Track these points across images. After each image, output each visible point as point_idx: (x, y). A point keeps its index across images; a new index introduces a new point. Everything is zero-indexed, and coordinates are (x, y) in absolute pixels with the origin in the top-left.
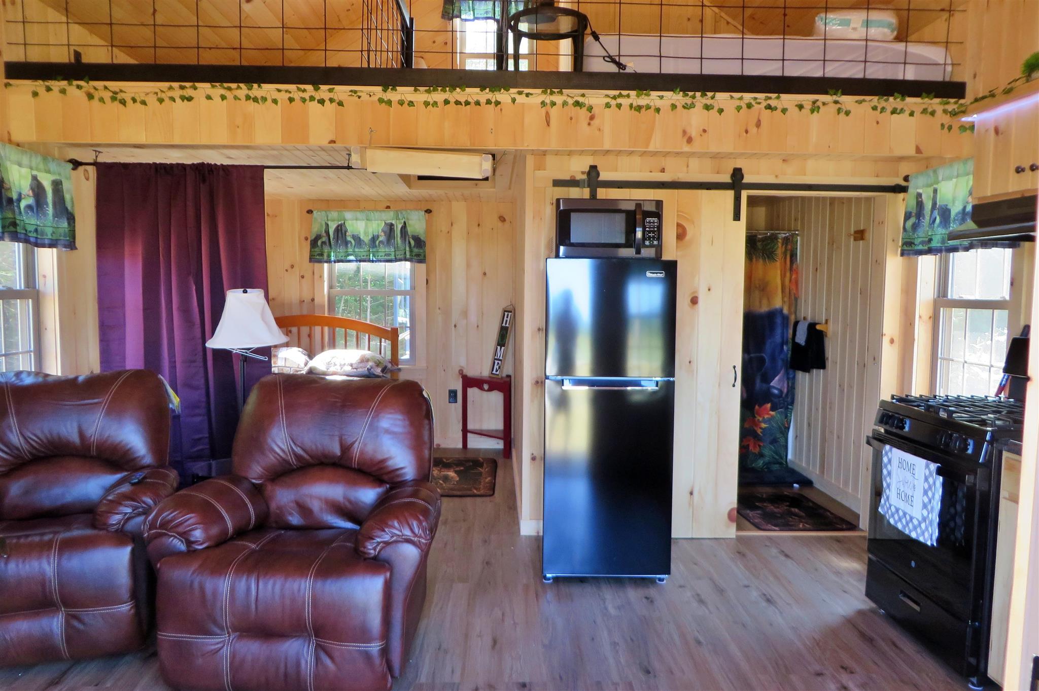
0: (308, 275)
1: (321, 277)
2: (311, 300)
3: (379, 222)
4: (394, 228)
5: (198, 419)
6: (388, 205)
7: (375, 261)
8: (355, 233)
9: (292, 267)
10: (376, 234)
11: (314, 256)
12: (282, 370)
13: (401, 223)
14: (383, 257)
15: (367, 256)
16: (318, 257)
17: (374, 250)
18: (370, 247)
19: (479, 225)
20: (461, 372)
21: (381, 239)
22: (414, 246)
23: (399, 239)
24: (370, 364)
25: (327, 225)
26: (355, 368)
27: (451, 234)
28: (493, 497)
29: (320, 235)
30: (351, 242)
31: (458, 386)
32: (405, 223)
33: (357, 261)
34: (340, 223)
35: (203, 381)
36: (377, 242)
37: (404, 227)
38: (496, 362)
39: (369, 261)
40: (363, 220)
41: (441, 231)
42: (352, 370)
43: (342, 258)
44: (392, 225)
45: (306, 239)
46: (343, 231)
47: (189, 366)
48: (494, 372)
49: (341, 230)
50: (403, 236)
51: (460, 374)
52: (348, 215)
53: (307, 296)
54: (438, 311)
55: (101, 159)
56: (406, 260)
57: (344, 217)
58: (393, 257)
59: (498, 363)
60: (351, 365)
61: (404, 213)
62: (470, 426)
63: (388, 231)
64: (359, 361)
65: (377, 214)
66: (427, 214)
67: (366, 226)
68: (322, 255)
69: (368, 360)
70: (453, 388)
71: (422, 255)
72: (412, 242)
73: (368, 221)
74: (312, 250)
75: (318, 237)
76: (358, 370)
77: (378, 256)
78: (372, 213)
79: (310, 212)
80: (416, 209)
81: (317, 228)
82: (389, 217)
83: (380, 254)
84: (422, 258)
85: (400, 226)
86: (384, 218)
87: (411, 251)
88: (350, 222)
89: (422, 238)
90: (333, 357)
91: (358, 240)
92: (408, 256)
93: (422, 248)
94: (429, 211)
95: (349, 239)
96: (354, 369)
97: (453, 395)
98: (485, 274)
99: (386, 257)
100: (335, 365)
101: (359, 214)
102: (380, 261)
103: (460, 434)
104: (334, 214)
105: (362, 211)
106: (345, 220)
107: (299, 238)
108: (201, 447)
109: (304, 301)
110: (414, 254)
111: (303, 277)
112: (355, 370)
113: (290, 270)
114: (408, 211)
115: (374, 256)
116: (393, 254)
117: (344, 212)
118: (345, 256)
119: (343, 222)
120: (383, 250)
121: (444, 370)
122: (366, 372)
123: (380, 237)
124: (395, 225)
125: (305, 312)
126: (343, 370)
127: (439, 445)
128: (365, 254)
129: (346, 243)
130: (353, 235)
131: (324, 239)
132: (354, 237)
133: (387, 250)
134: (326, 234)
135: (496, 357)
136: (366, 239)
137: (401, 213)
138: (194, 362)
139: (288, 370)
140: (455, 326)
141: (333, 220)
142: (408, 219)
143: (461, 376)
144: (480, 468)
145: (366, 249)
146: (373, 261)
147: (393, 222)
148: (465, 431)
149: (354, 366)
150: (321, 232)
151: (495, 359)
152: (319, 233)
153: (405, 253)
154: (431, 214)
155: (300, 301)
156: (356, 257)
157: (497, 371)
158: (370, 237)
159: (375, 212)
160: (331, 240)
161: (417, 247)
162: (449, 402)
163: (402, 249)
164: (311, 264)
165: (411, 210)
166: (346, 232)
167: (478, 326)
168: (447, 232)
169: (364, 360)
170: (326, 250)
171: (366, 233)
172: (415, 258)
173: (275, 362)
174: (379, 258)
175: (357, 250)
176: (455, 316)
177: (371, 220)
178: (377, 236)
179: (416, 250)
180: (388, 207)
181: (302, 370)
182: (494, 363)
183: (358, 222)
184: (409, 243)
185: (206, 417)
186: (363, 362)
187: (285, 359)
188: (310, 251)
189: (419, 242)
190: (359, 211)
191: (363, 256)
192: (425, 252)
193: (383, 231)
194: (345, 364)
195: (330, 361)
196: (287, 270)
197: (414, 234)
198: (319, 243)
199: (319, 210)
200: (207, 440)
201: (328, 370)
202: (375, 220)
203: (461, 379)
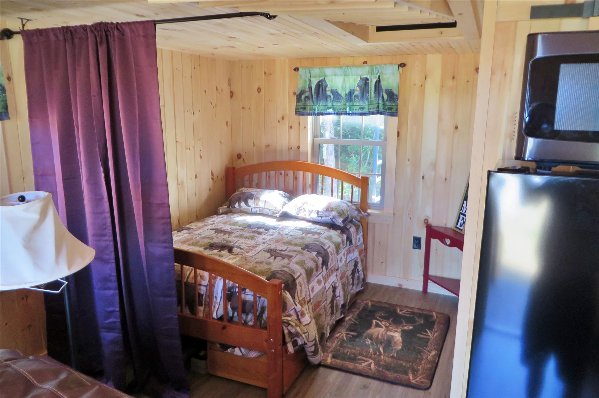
0: (295, 126)
1: (305, 128)
2: (298, 147)
3: (356, 77)
4: (368, 82)
5: (111, 292)
6: (365, 60)
7: (351, 114)
8: (334, 88)
9: (283, 118)
10: (352, 88)
11: (299, 109)
12: (263, 211)
13: (375, 78)
14: (357, 111)
15: (343, 109)
16: (301, 110)
17: (351, 103)
18: (346, 101)
19: (453, 78)
20: (426, 221)
21: (356, 93)
22: (387, 101)
23: (373, 93)
24: (334, 213)
25: (310, 81)
26: (321, 216)
27: (424, 88)
28: (427, 392)
29: (304, 91)
30: (330, 96)
31: (422, 234)
32: (379, 77)
33: (335, 114)
34: (321, 79)
35: (113, 255)
36: (353, 96)
37: (378, 82)
38: (462, 216)
39: (347, 114)
40: (341, 75)
41: (415, 85)
42: (318, 218)
43: (321, 111)
44: (367, 79)
45: (294, 93)
46: (323, 87)
47: (99, 240)
48: (458, 226)
49: (321, 86)
50: (377, 90)
51: (425, 223)
52: (328, 71)
53: (294, 145)
54: (408, 163)
55: (30, 27)
56: (378, 113)
57: (325, 73)
58: (366, 110)
59: (463, 218)
60: (318, 213)
61: (378, 67)
62: (431, 272)
63: (363, 86)
64: (325, 210)
65: (354, 70)
66: (401, 68)
67: (344, 80)
68: (304, 108)
69: (332, 210)
70: (417, 235)
71: (395, 109)
72: (385, 96)
73: (346, 77)
74: (297, 104)
75: (302, 92)
76: (323, 218)
77: (353, 110)
78: (349, 69)
79: (296, 69)
80: (391, 64)
81: (301, 84)
82: (364, 72)
83: (355, 107)
84: (393, 111)
85: (374, 81)
86: (361, 73)
87: (384, 105)
88: (330, 78)
89: (395, 92)
90: (305, 203)
91: (336, 94)
92: (381, 109)
93: (394, 101)
94: (403, 65)
95: (329, 93)
96: (319, 216)
97: (417, 242)
98: (456, 128)
99: (360, 111)
100: (304, 211)
101: (338, 71)
102: (354, 114)
103: (422, 278)
104: (316, 71)
105: (340, 67)
106: (325, 76)
107: (289, 93)
108: (112, 320)
109: (292, 148)
110: (386, 107)
111: (291, 127)
112: (320, 218)
113: (281, 121)
114: (382, 65)
115: (350, 109)
116: (367, 107)
117: (325, 69)
118: (324, 110)
119: (323, 78)
120: (358, 103)
121: (410, 218)
122: (330, 221)
123: (355, 91)
124: (370, 80)
125: (292, 158)
126: (310, 217)
127: (401, 285)
128: (342, 107)
129: (326, 97)
130: (332, 90)
131: (307, 94)
132: (332, 91)
133: (361, 103)
134: (309, 90)
135: (461, 212)
136: (343, 94)
137: (376, 68)
138: (104, 235)
139: (267, 212)
140: (423, 177)
141: (315, 77)
142: (382, 74)
143: (425, 225)
144: (429, 330)
145: (343, 102)
146: (349, 114)
147: (368, 77)
148: (427, 277)
149: (320, 214)
150: (305, 88)
151: (461, 213)
152: (303, 89)
153: (378, 107)
154: (405, 67)
155: (289, 148)
156: (334, 109)
157: (461, 226)
158: (347, 92)
159: (352, 68)
160: (313, 95)
161: (390, 101)
162: (413, 248)
163: (374, 103)
164: (298, 117)
165: (385, 64)
166: (326, 87)
167: (446, 179)
168: (420, 85)
169: (329, 209)
170: (309, 104)
171: (344, 88)
172: (388, 111)
173: (258, 203)
174: (354, 111)
175: (335, 104)
176: (424, 168)
177: (349, 75)
178: (353, 91)
179: (388, 104)
180: (365, 63)
181: (278, 212)
182: (459, 217)
183: (337, 77)
184: (383, 97)
185: (117, 291)
186: (328, 211)
187: (265, 201)
188: (296, 105)
189: (392, 96)
190: (338, 67)
191: (340, 109)
192: (397, 105)
193: (358, 85)
194: (312, 211)
195: (301, 207)
196: (279, 121)
197: (387, 88)
198: (303, 97)
199: (304, 68)
200: (118, 314)
201: (298, 215)
202: (352, 75)
203: (425, 229)
